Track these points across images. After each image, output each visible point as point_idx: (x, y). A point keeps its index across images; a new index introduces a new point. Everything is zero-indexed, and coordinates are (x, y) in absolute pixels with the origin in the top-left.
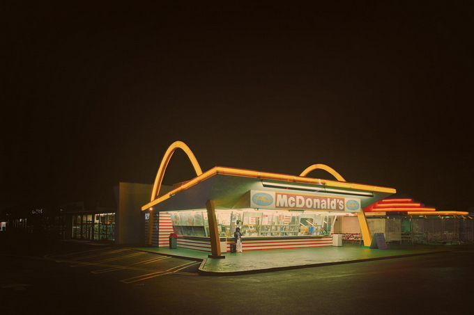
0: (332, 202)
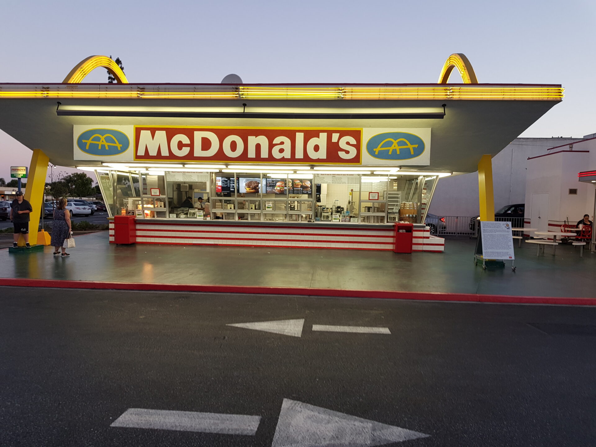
0: (313, 142)
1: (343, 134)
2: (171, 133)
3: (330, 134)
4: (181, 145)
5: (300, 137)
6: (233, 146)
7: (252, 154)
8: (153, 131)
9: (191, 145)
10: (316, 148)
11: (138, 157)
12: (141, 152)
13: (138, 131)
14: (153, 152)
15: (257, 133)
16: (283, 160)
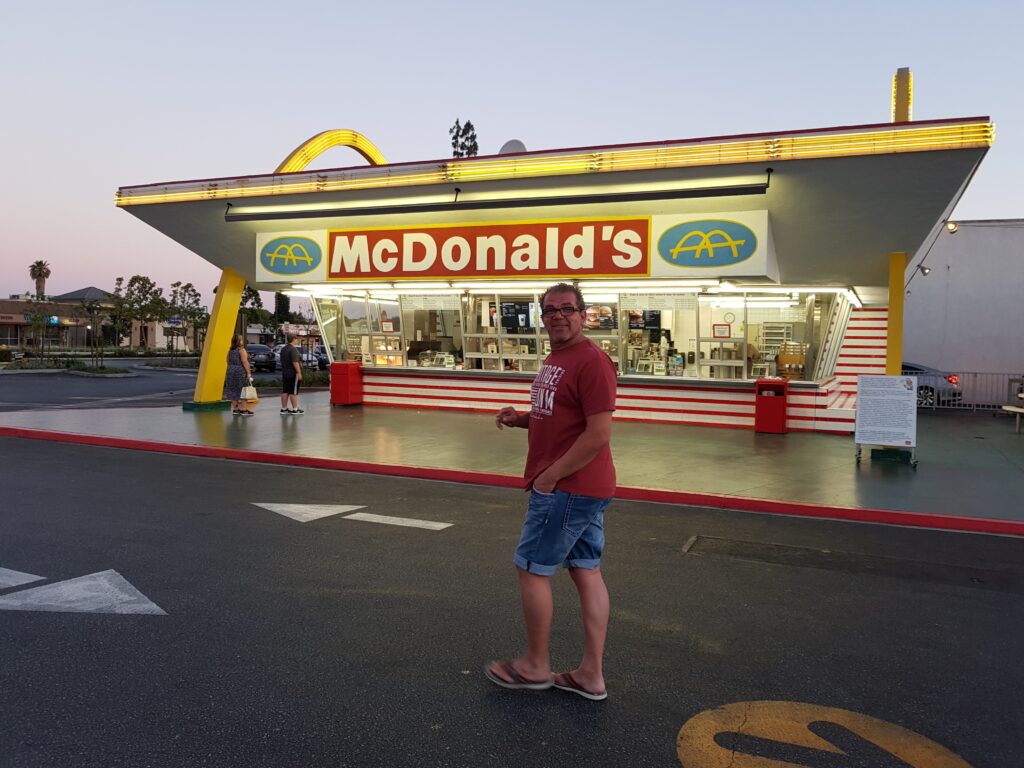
0: (573, 241)
1: (619, 226)
2: (373, 237)
3: (598, 227)
4: (386, 255)
5: (552, 235)
6: (456, 253)
7: (482, 265)
8: (351, 236)
9: (399, 255)
10: (578, 252)
11: (332, 275)
12: (336, 268)
13: (333, 237)
14: (350, 268)
15: (489, 231)
16: (528, 272)
